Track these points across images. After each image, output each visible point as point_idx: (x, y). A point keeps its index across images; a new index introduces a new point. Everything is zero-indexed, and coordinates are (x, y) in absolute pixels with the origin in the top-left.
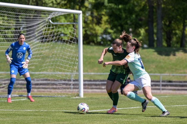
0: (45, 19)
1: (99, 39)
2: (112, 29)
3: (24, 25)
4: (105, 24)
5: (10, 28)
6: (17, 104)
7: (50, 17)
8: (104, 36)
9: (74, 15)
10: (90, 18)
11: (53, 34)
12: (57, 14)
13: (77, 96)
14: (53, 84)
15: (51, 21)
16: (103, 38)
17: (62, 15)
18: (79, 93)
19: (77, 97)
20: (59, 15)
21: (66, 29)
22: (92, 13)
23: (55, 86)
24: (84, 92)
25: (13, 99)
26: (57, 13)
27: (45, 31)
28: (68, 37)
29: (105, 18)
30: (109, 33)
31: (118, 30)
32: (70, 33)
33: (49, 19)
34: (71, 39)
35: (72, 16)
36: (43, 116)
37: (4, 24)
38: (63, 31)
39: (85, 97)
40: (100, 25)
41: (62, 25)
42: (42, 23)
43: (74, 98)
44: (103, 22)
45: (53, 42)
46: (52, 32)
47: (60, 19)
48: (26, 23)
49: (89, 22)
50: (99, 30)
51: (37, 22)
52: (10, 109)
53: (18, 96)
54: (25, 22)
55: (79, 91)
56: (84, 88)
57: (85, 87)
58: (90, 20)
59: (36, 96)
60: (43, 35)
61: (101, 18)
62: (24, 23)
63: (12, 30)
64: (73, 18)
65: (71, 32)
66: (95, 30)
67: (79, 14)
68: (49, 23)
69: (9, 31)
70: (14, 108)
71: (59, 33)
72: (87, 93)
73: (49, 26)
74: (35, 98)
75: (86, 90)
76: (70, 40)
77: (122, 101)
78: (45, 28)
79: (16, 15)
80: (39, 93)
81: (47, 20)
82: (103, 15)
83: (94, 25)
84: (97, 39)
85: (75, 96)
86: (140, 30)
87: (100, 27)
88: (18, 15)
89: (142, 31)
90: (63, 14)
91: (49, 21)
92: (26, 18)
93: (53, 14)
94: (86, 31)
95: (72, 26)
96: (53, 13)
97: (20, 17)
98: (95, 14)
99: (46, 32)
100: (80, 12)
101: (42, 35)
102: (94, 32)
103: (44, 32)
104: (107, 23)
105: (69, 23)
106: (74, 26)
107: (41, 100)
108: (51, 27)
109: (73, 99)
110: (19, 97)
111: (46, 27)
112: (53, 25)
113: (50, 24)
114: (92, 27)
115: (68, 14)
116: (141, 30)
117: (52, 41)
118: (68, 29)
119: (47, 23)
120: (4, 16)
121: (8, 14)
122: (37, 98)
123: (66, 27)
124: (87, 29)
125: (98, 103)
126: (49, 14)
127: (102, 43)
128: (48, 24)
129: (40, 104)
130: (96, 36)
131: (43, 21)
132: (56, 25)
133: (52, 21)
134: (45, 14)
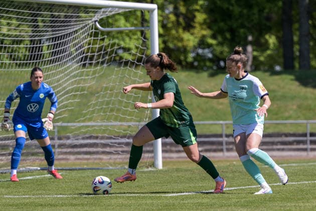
0: (87, 22)
1: (191, 57)
2: (214, 37)
3: (49, 35)
4: (202, 29)
5: (22, 40)
6: (39, 185)
7: (97, 17)
8: (200, 51)
9: (142, 12)
10: (172, 18)
11: (105, 50)
12: (111, 12)
13: (151, 166)
14: (105, 145)
15: (98, 25)
16: (198, 54)
17: (119, 14)
18: (155, 161)
19: (150, 169)
20: (113, 13)
21: (127, 39)
22: (176, 8)
23: (108, 149)
24: (163, 158)
25: (30, 176)
26: (110, 9)
27: (89, 44)
28: (134, 55)
29: (200, 17)
30: (209, 46)
31: (225, 39)
32: (137, 48)
33: (95, 21)
34: (140, 60)
35: (139, 14)
36: (86, 205)
37: (10, 33)
38: (123, 44)
39: (166, 168)
40: (192, 31)
41: (121, 32)
42: (82, 28)
43: (146, 170)
44: (197, 25)
45: (105, 65)
46: (103, 46)
47: (116, 21)
48: (53, 31)
49: (170, 25)
50: (190, 39)
51: (73, 28)
52: (24, 195)
53: (39, 169)
54: (50, 29)
55: (155, 158)
56: (163, 151)
57: (165, 148)
58: (173, 22)
59: (74, 167)
60: (86, 53)
61: (194, 17)
62: (48, 31)
63: (27, 45)
64: (140, 19)
65: (137, 45)
66: (181, 40)
67: (151, 11)
68: (96, 28)
69: (22, 46)
70: (31, 191)
71: (116, 47)
72: (168, 160)
73: (96, 35)
74: (71, 171)
75: (167, 155)
76: (137, 61)
77: (237, 174)
78: (89, 39)
79: (33, 15)
80: (78, 162)
81: (90, 23)
82: (197, 10)
83: (181, 31)
84: (186, 58)
85: (148, 167)
86: (267, 37)
87: (192, 34)
88: (37, 15)
89: (272, 40)
90: (121, 11)
91: (95, 25)
92: (52, 22)
93: (104, 12)
94: (164, 42)
95: (139, 34)
96: (103, 10)
97: (39, 19)
98: (182, 9)
99: (91, 46)
100: (154, 6)
101: (83, 53)
102: (180, 44)
103: (86, 47)
104: (204, 27)
105: (133, 28)
106: (142, 33)
107: (83, 175)
108: (100, 37)
109: (143, 172)
110: (41, 171)
111: (91, 36)
112: (103, 33)
113: (97, 31)
114: (176, 35)
115: (130, 12)
116: (270, 37)
117: (103, 63)
118: (130, 38)
119: (92, 29)
120: (10, 18)
121: (18, 13)
122: (76, 171)
123: (127, 35)
124: (166, 38)
125: (190, 178)
126: (96, 12)
127: (196, 64)
128: (94, 30)
129: (81, 184)
130: (185, 51)
131: (84, 25)
132: (108, 33)
133: (100, 25)
134: (87, 12)
